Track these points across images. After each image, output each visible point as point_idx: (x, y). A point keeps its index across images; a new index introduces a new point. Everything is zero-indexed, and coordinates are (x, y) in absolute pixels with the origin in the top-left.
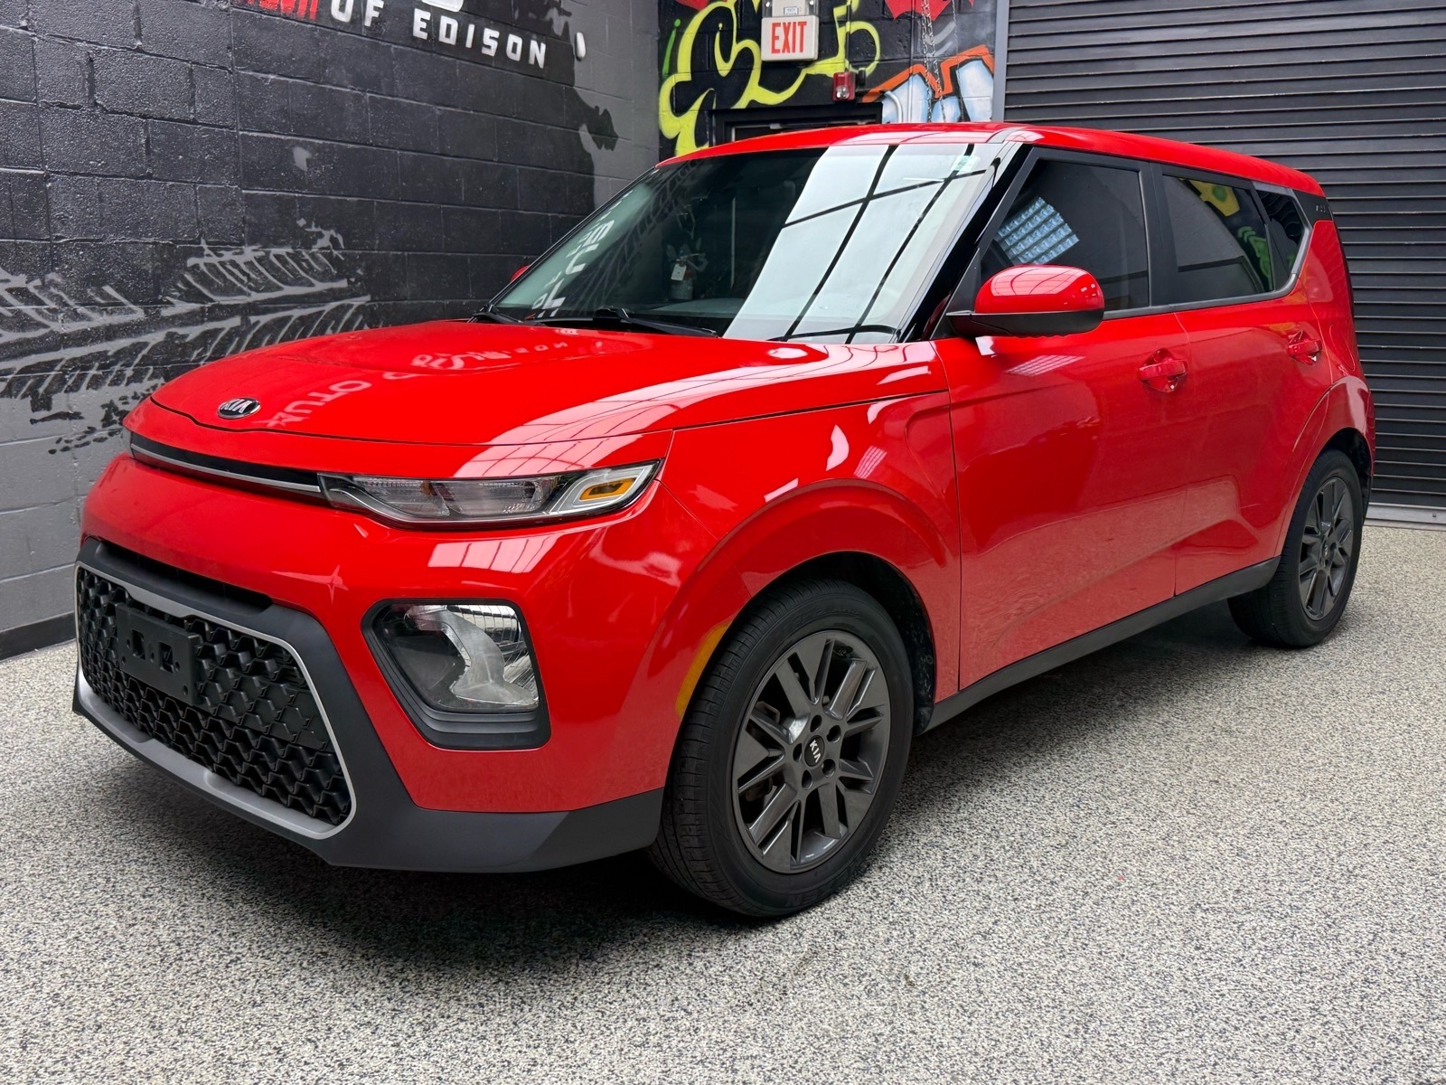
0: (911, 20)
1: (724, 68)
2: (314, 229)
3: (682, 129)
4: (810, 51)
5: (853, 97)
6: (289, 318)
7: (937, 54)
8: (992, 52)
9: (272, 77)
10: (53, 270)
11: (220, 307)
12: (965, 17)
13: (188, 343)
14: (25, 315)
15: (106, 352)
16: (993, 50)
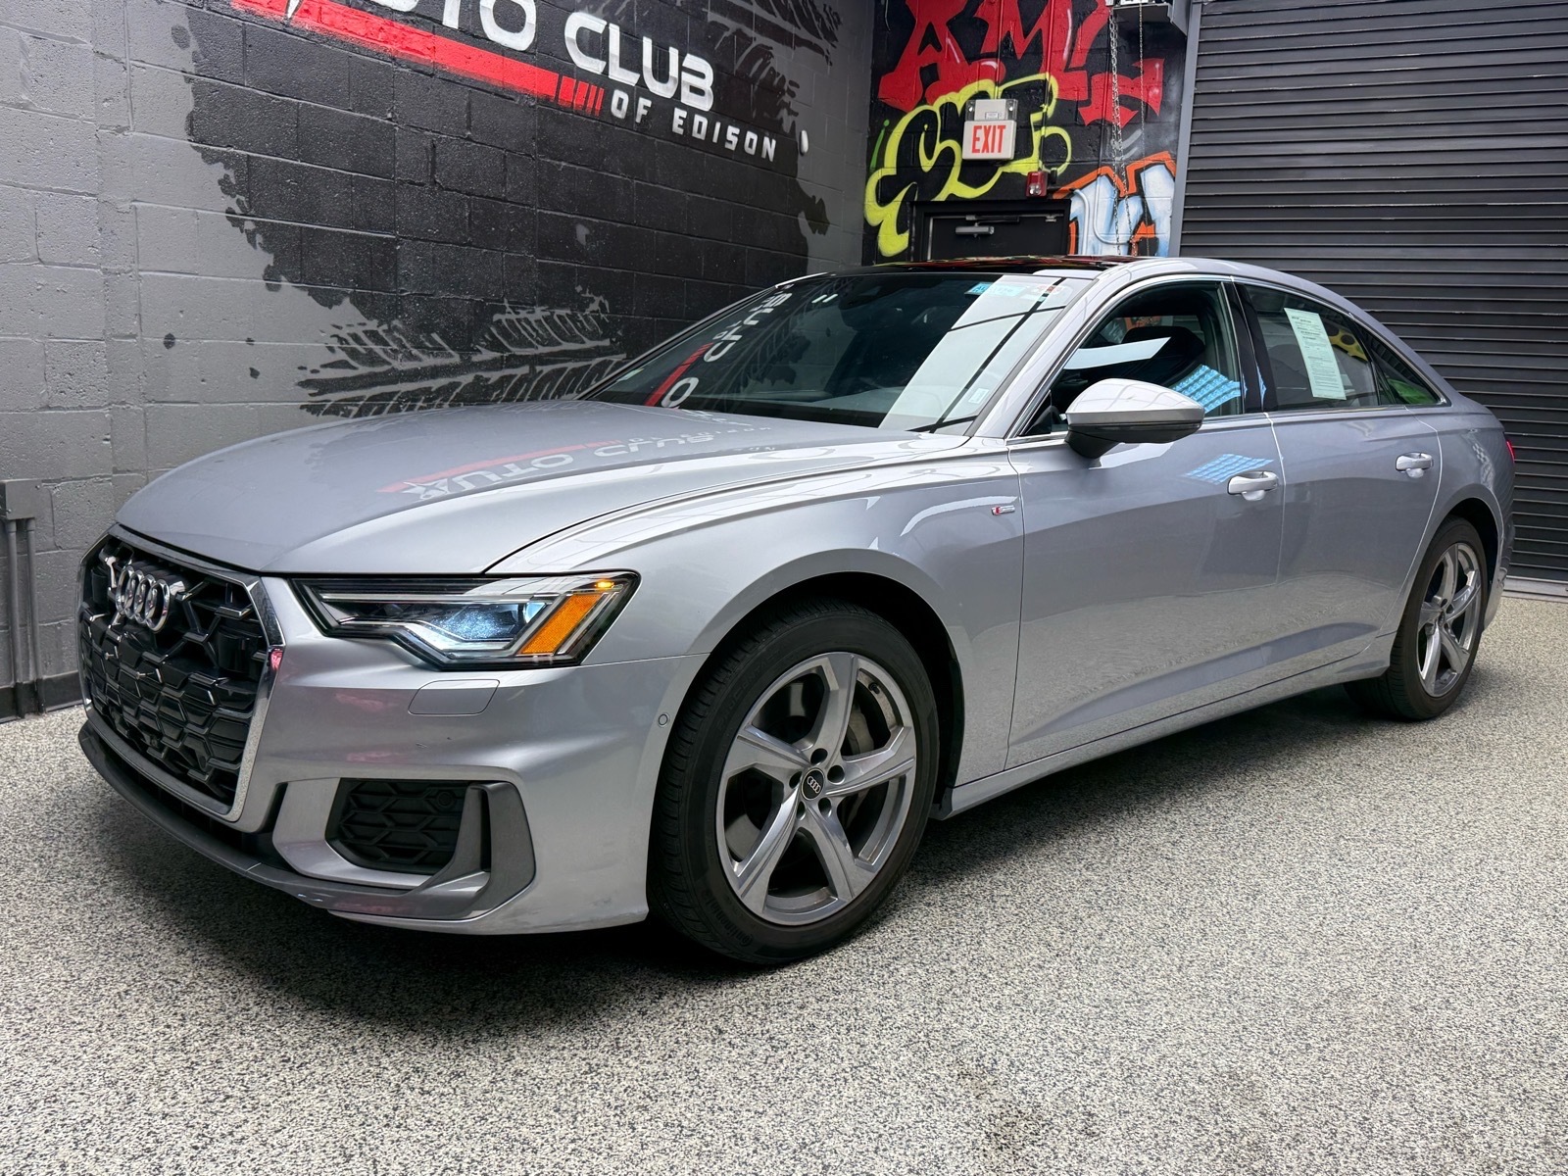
0: (1101, 128)
1: (927, 164)
2: (588, 295)
3: (885, 217)
4: (1008, 151)
5: (1045, 194)
6: (565, 369)
7: (1124, 157)
8: (1175, 158)
9: (563, 164)
10: (397, 318)
11: (514, 356)
12: (1151, 126)
13: (491, 385)
14: (375, 353)
15: (430, 388)
16: (1176, 156)
